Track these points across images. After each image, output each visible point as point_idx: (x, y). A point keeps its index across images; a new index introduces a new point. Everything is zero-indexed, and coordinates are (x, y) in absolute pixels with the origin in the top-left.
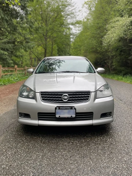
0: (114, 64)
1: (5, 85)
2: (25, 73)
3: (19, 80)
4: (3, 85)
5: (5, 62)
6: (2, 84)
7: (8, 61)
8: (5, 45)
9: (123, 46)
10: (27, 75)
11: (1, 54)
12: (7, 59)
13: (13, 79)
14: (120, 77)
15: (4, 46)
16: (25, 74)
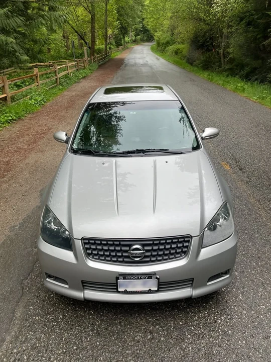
0: (230, 50)
1: (19, 118)
2: (56, 79)
3: (45, 101)
4: (15, 120)
5: (14, 59)
6: (15, 118)
7: (18, 56)
8: (6, 20)
9: (254, 11)
10: (61, 84)
11: (1, 43)
12: (16, 51)
13: (35, 100)
14: (239, 85)
15: (5, 24)
16: (56, 82)
